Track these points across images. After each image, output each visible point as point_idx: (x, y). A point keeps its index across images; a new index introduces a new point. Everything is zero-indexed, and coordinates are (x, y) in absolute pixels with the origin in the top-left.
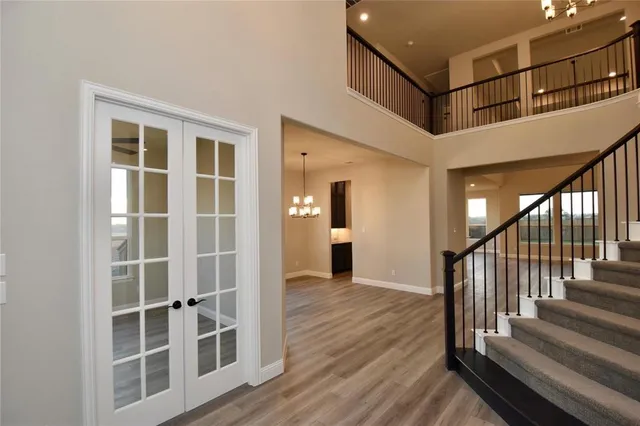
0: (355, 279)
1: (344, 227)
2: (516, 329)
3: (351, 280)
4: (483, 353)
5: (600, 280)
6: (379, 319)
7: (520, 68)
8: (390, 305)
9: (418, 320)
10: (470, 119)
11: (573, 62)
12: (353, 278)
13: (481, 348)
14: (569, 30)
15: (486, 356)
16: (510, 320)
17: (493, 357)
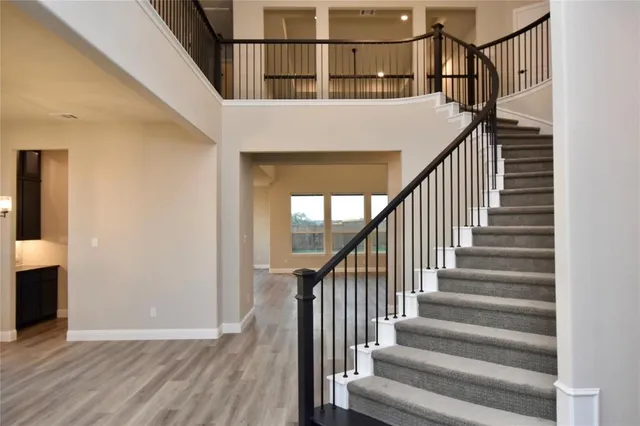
0: (73, 335)
1: (38, 237)
2: (379, 363)
3: (66, 337)
4: (345, 406)
5: (446, 291)
6: (156, 396)
7: (318, 38)
8: (161, 368)
9: (220, 383)
10: (258, 88)
11: (354, 51)
12: (70, 333)
13: (342, 401)
14: (363, 12)
15: (350, 410)
16: (373, 353)
17: (362, 409)
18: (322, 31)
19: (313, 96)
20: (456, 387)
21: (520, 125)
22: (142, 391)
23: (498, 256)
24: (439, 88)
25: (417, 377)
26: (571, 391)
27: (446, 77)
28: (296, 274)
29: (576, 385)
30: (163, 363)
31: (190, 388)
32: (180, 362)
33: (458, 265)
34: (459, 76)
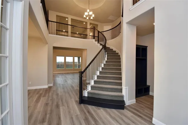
2: (92, 88)
5: (101, 74)
10: (55, 32)
13: (86, 95)
14: (77, 20)
15: (88, 97)
16: (91, 86)
17: (90, 96)
19: (67, 36)
20: (106, 90)
21: (110, 48)
22: (36, 100)
23: (109, 68)
24: (94, 38)
25: (99, 89)
26: (125, 88)
27: (96, 36)
28: (79, 72)
29: (126, 87)
30: (37, 94)
31: (48, 98)
32: (41, 93)
33: (102, 70)
34: (97, 37)
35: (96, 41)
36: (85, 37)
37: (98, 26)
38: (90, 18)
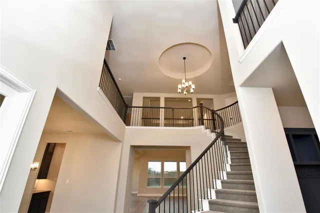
7: (161, 106)
10: (139, 122)
11: (173, 110)
14: (176, 99)
18: (162, 104)
21: (233, 138)
24: (203, 124)
27: (205, 120)
33: (217, 197)
34: (209, 120)
35: (206, 129)
36: (189, 122)
37: (214, 100)
38: (190, 91)
